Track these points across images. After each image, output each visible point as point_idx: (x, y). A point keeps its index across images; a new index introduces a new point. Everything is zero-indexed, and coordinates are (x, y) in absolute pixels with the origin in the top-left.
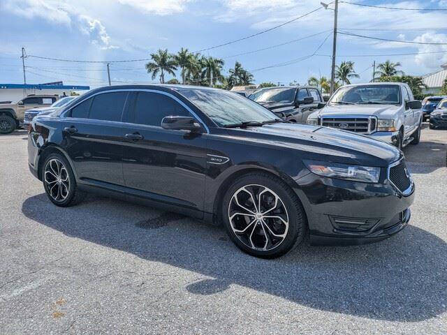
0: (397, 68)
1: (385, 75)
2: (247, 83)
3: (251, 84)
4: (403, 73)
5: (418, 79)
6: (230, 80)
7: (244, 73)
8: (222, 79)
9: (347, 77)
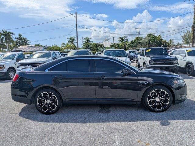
0: (91, 40)
1: (86, 42)
2: (27, 44)
3: (29, 45)
4: (93, 42)
5: (102, 45)
6: (17, 42)
7: (24, 39)
8: (12, 41)
9: (73, 43)
